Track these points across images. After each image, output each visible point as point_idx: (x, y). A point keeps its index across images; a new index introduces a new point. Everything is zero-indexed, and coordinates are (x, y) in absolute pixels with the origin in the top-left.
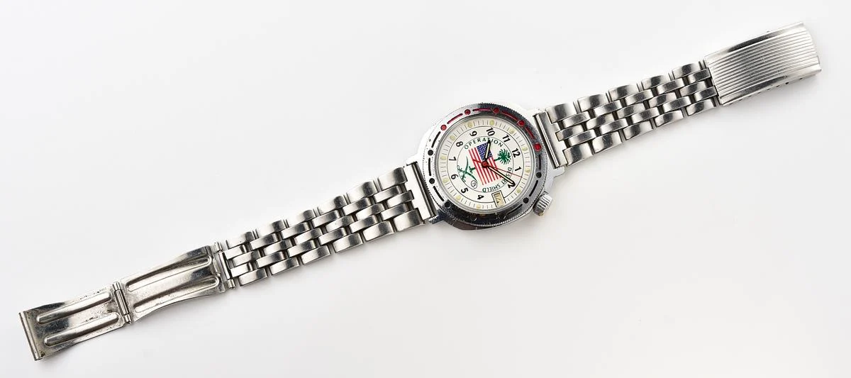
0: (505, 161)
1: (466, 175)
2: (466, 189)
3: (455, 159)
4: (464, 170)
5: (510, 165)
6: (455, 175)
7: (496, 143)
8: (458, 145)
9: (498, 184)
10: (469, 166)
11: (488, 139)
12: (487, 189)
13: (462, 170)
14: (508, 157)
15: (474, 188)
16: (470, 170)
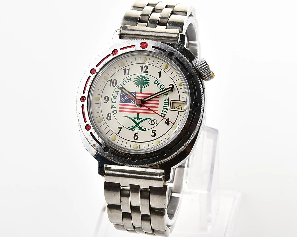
1: (140, 125)
2: (154, 131)
4: (134, 125)
5: (152, 80)
6: (135, 135)
7: (125, 83)
8: (109, 118)
9: (164, 99)
10: (134, 118)
11: (118, 88)
12: (164, 112)
13: (133, 126)
14: (143, 79)
15: (155, 124)
16: (137, 119)
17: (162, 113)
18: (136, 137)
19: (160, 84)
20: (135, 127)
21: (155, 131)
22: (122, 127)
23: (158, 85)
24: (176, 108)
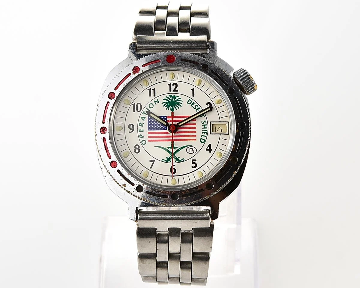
0: (178, 104)
1: (177, 155)
2: (194, 161)
3: (153, 161)
5: (184, 100)
6: (172, 169)
8: (137, 151)
9: (202, 122)
11: (144, 113)
13: (168, 158)
14: (174, 99)
16: (172, 149)
17: (201, 139)
18: (173, 171)
20: (170, 158)
22: (155, 160)
24: (217, 131)
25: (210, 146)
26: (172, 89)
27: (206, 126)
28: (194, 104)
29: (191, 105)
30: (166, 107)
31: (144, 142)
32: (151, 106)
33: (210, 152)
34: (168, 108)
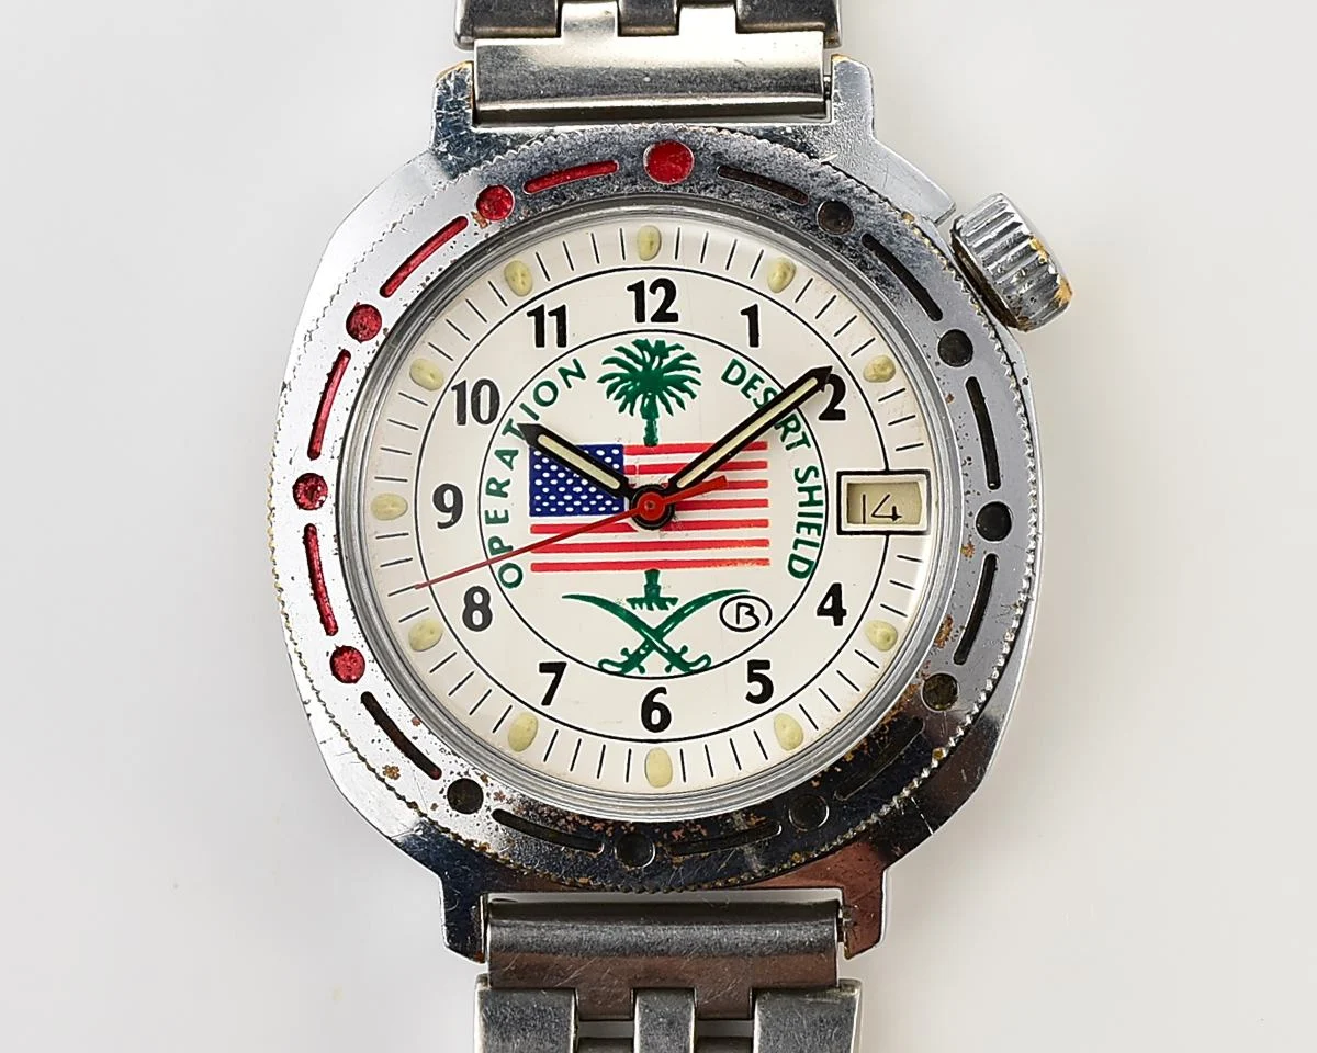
0: (679, 383)
1: (674, 640)
2: (757, 670)
3: (557, 669)
4: (634, 641)
5: (709, 363)
6: (649, 705)
7: (552, 396)
8: (477, 618)
9: (797, 471)
10: (628, 600)
11: (509, 428)
12: (802, 551)
13: (631, 652)
14: (657, 359)
15: (763, 622)
16: (651, 608)
17: (793, 557)
18: (656, 717)
19: (762, 381)
20: (642, 652)
21: (766, 665)
22: (564, 664)
23: (750, 391)
24: (873, 515)
25: (835, 591)
26: (650, 311)
27: (818, 496)
28: (757, 384)
29: (745, 391)
30: (620, 402)
31: (510, 576)
32: (546, 393)
33: (838, 622)
34: (629, 405)
